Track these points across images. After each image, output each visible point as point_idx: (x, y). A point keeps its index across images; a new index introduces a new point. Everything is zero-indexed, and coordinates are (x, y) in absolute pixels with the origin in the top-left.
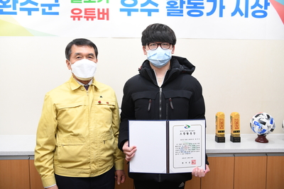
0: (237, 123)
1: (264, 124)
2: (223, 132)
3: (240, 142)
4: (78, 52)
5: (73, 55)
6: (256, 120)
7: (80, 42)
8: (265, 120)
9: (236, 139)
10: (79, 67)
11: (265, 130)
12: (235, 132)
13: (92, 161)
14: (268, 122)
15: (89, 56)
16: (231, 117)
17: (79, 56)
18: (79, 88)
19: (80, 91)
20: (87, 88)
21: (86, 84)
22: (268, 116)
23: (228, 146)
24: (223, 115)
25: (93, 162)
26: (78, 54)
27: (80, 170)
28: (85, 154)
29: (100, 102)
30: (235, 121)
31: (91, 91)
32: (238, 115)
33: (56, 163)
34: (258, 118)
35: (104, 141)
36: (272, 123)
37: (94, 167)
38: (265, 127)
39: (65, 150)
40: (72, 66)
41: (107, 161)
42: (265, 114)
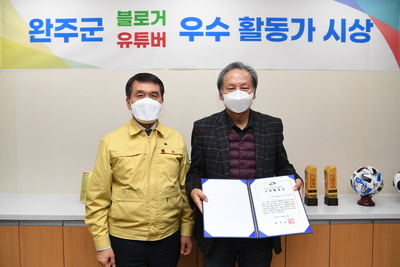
0: (334, 180)
1: (369, 180)
2: (315, 191)
3: (337, 204)
4: (139, 89)
5: (134, 92)
6: (358, 175)
7: (143, 77)
8: (369, 176)
9: (332, 201)
10: (139, 106)
11: (370, 190)
12: (330, 191)
13: (151, 222)
14: (374, 179)
15: (153, 95)
16: (325, 172)
17: (141, 95)
18: (140, 133)
19: (140, 136)
20: (148, 132)
21: (148, 128)
22: (374, 171)
23: (322, 211)
24: (315, 169)
25: (153, 224)
26: (140, 92)
27: (137, 232)
28: (143, 213)
29: (163, 151)
30: (331, 177)
31: (154, 137)
32: (334, 169)
33: (111, 221)
34: (361, 173)
35: (167, 199)
36: (379, 179)
37: (153, 230)
38: (370, 185)
39: (121, 208)
40: (133, 106)
41: (169, 223)
42: (370, 168)
